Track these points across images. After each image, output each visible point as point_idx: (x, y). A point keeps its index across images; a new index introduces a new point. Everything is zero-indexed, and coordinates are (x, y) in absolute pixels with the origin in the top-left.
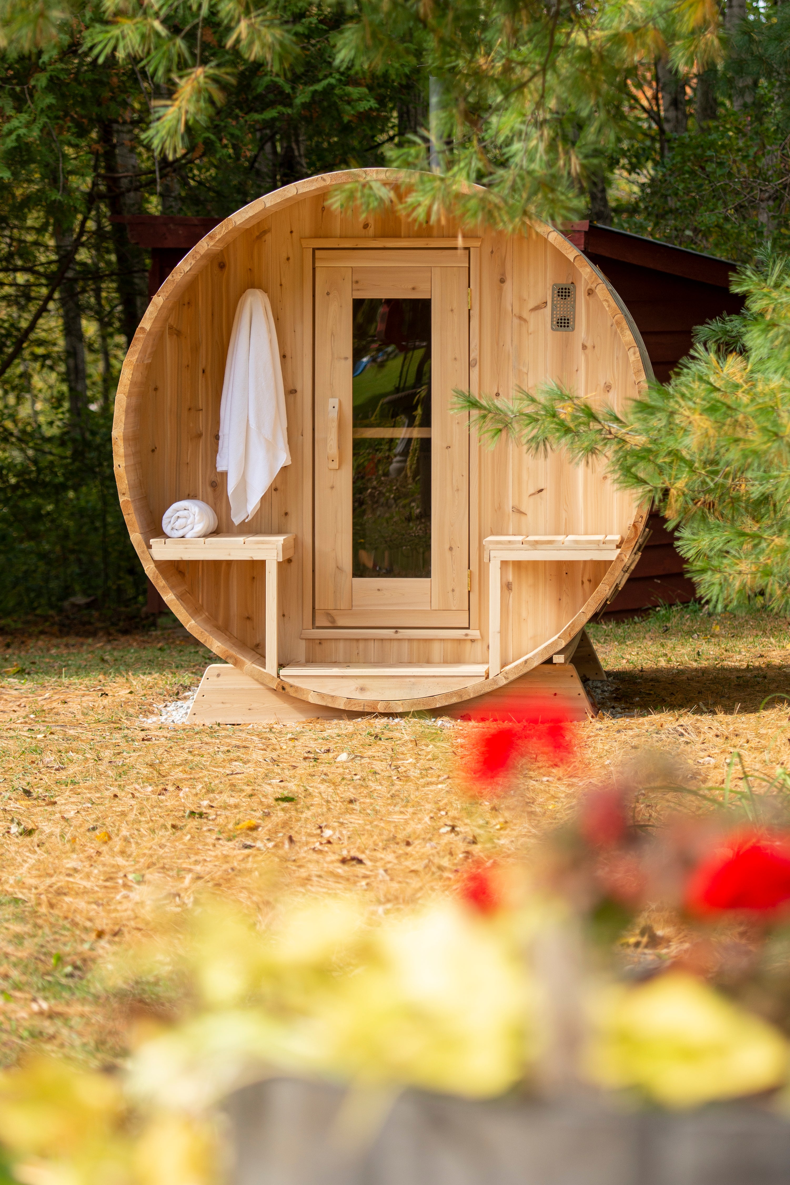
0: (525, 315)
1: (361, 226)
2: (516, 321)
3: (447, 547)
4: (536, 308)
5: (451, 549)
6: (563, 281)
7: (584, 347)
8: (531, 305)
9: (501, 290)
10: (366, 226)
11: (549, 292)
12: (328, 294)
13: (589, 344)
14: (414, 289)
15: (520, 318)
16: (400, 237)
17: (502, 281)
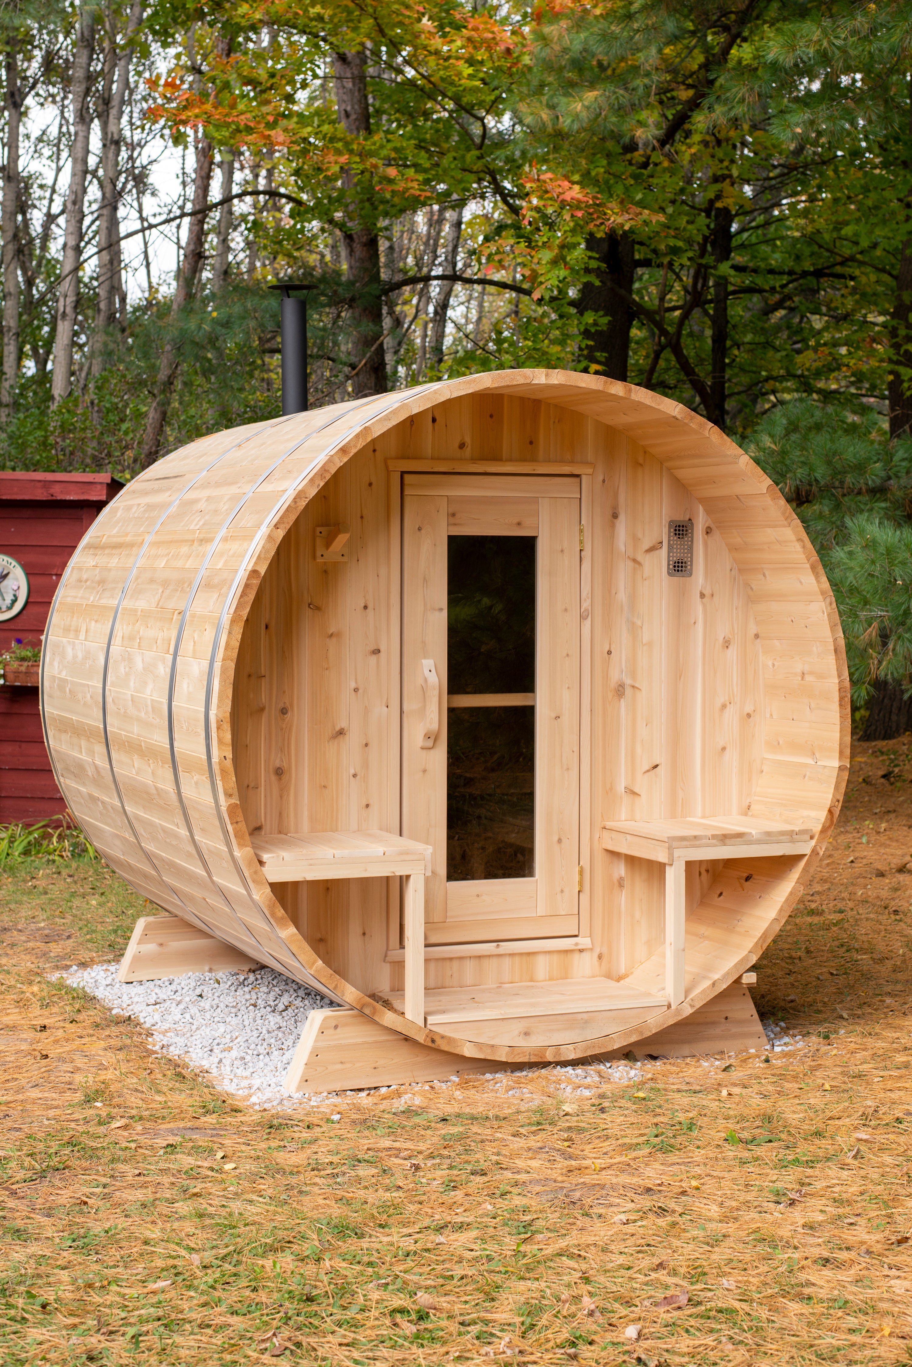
0: (639, 558)
1: (456, 445)
2: (630, 564)
3: (556, 839)
4: (651, 549)
5: (560, 841)
6: (681, 517)
7: (702, 595)
8: (646, 545)
9: (613, 526)
10: (462, 446)
11: (665, 530)
12: (420, 529)
13: (707, 592)
14: (519, 524)
15: (635, 561)
16: (501, 460)
17: (615, 516)
